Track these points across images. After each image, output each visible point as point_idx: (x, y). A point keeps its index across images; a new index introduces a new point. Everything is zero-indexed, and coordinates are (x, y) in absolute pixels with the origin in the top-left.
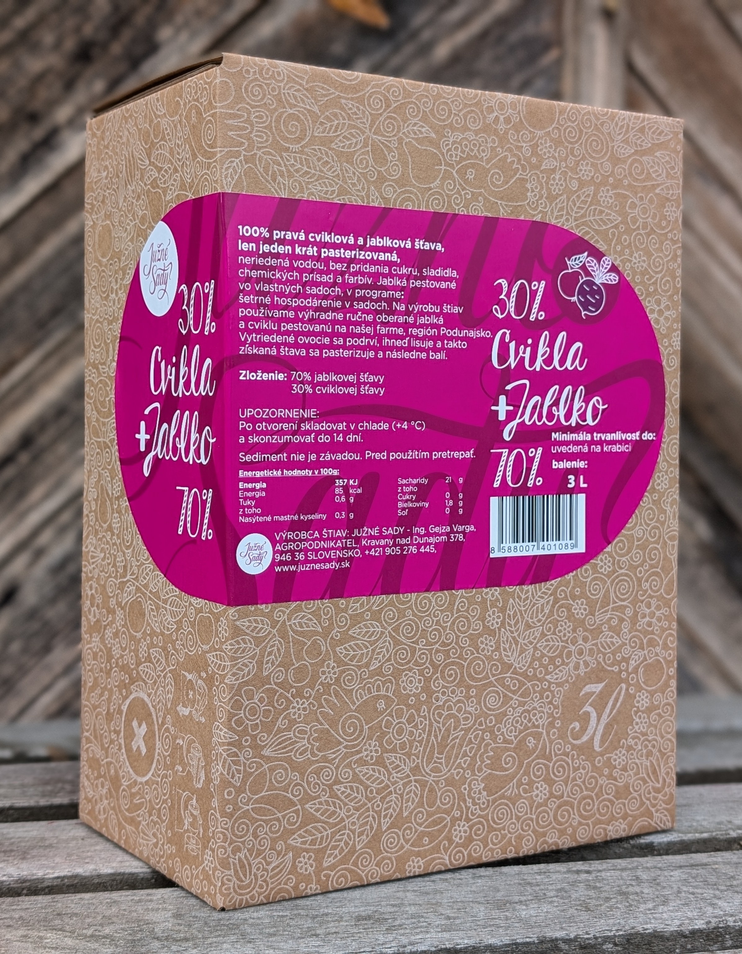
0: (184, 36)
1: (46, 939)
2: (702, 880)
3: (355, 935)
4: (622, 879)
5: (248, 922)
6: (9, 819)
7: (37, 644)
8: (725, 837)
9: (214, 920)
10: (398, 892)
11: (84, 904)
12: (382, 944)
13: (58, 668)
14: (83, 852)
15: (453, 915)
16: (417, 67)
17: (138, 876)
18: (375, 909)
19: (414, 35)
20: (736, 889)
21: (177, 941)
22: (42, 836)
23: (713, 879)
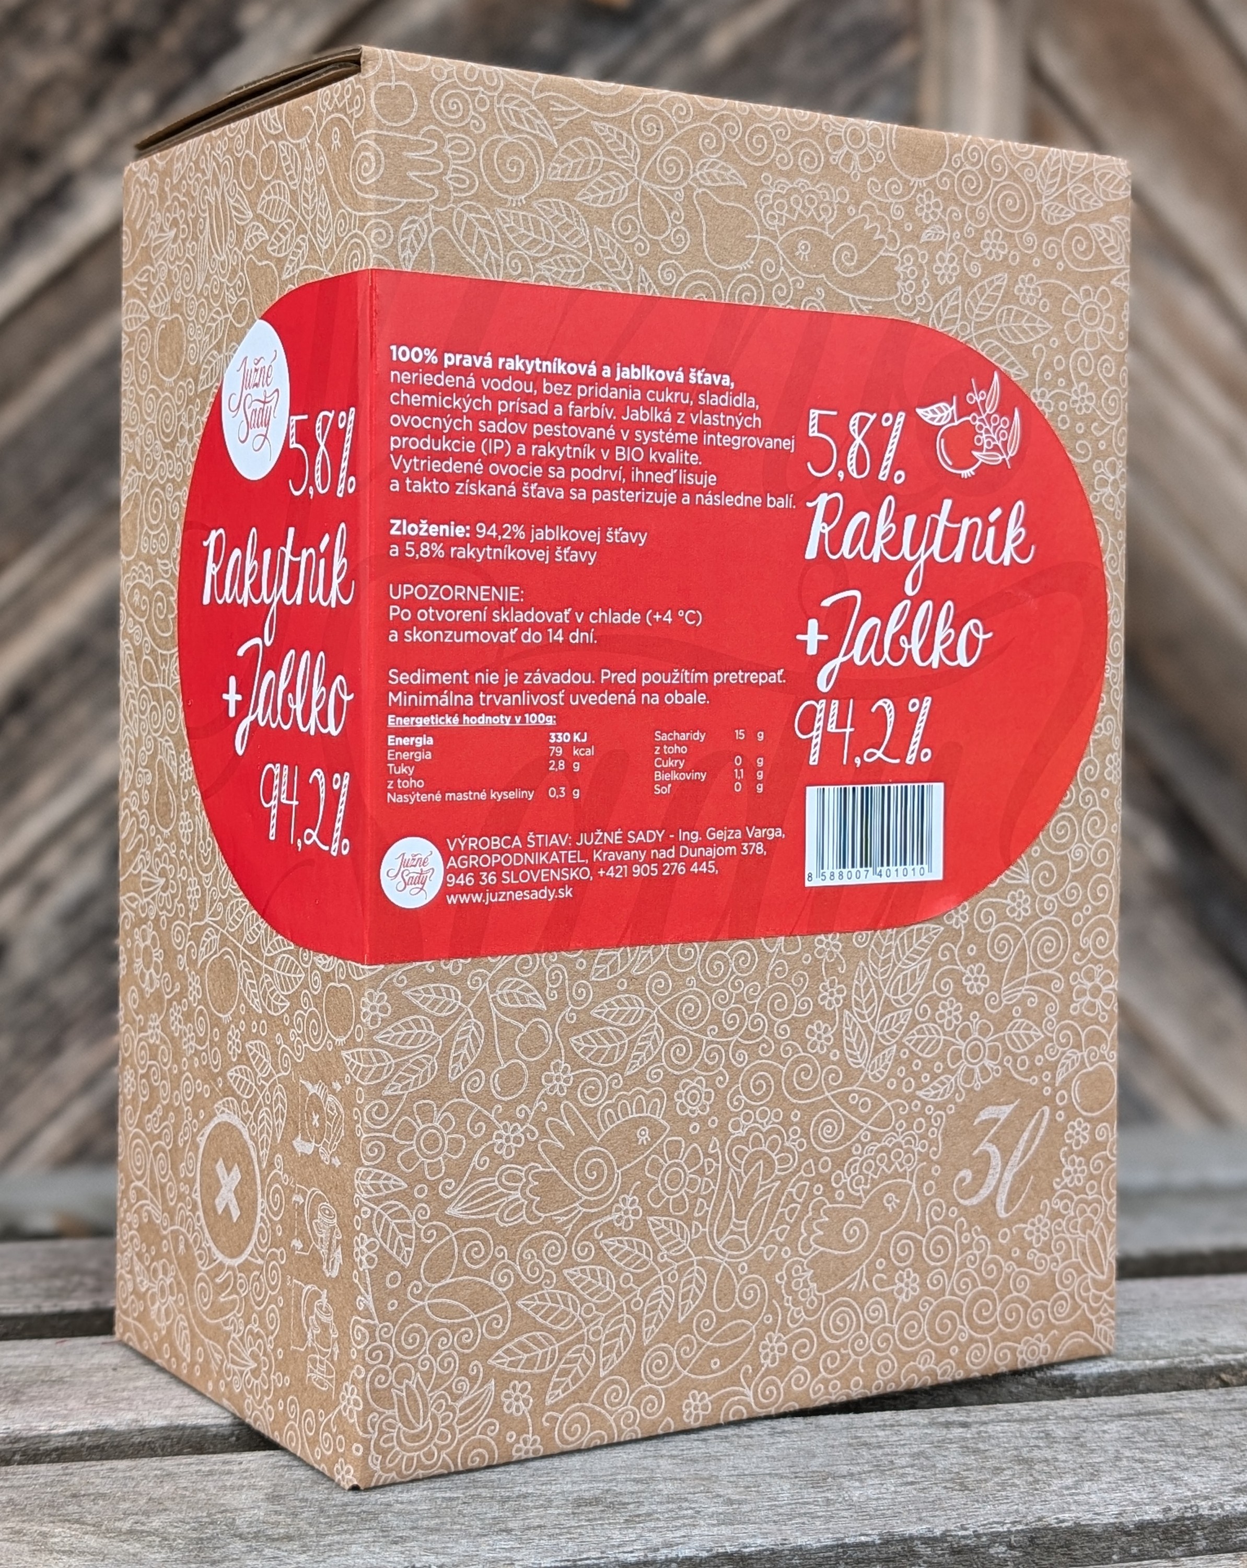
1: (52, 1537)
9: (335, 1506)
12: (619, 1546)
15: (737, 1497)
20: (1212, 1453)
21: (274, 1540)
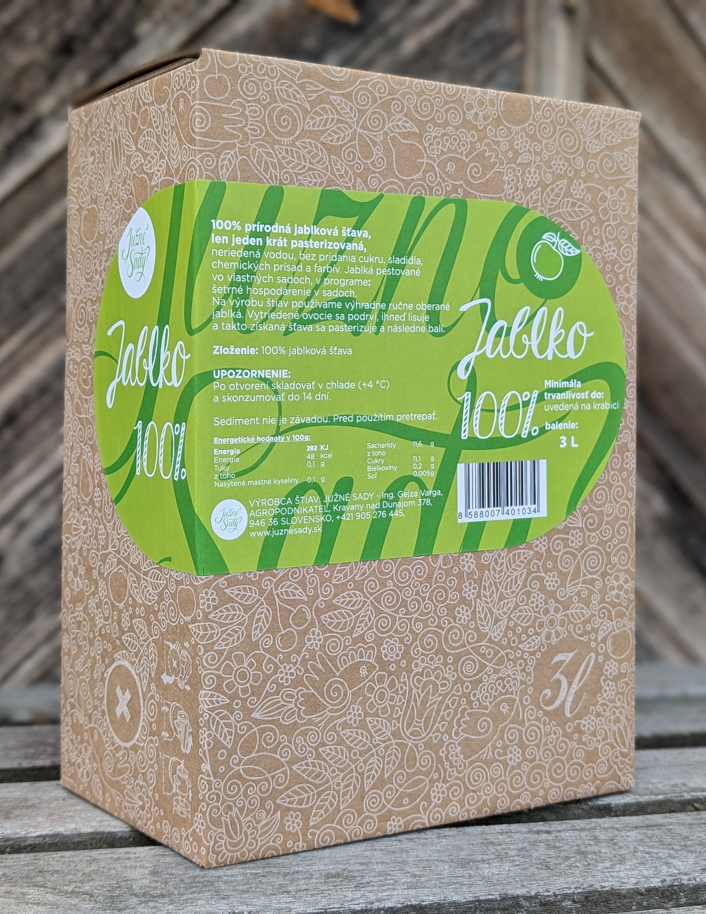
0: (162, 31)
1: (28, 895)
2: (657, 840)
3: (325, 892)
4: (581, 839)
5: (222, 879)
7: (20, 612)
8: (680, 799)
9: (189, 877)
10: (366, 851)
12: (351, 901)
13: (40, 635)
14: (64, 812)
15: (418, 873)
16: (386, 60)
17: (116, 835)
18: (344, 867)
19: (383, 30)
20: (690, 848)
21: (154, 897)
22: (25, 796)
23: (668, 839)
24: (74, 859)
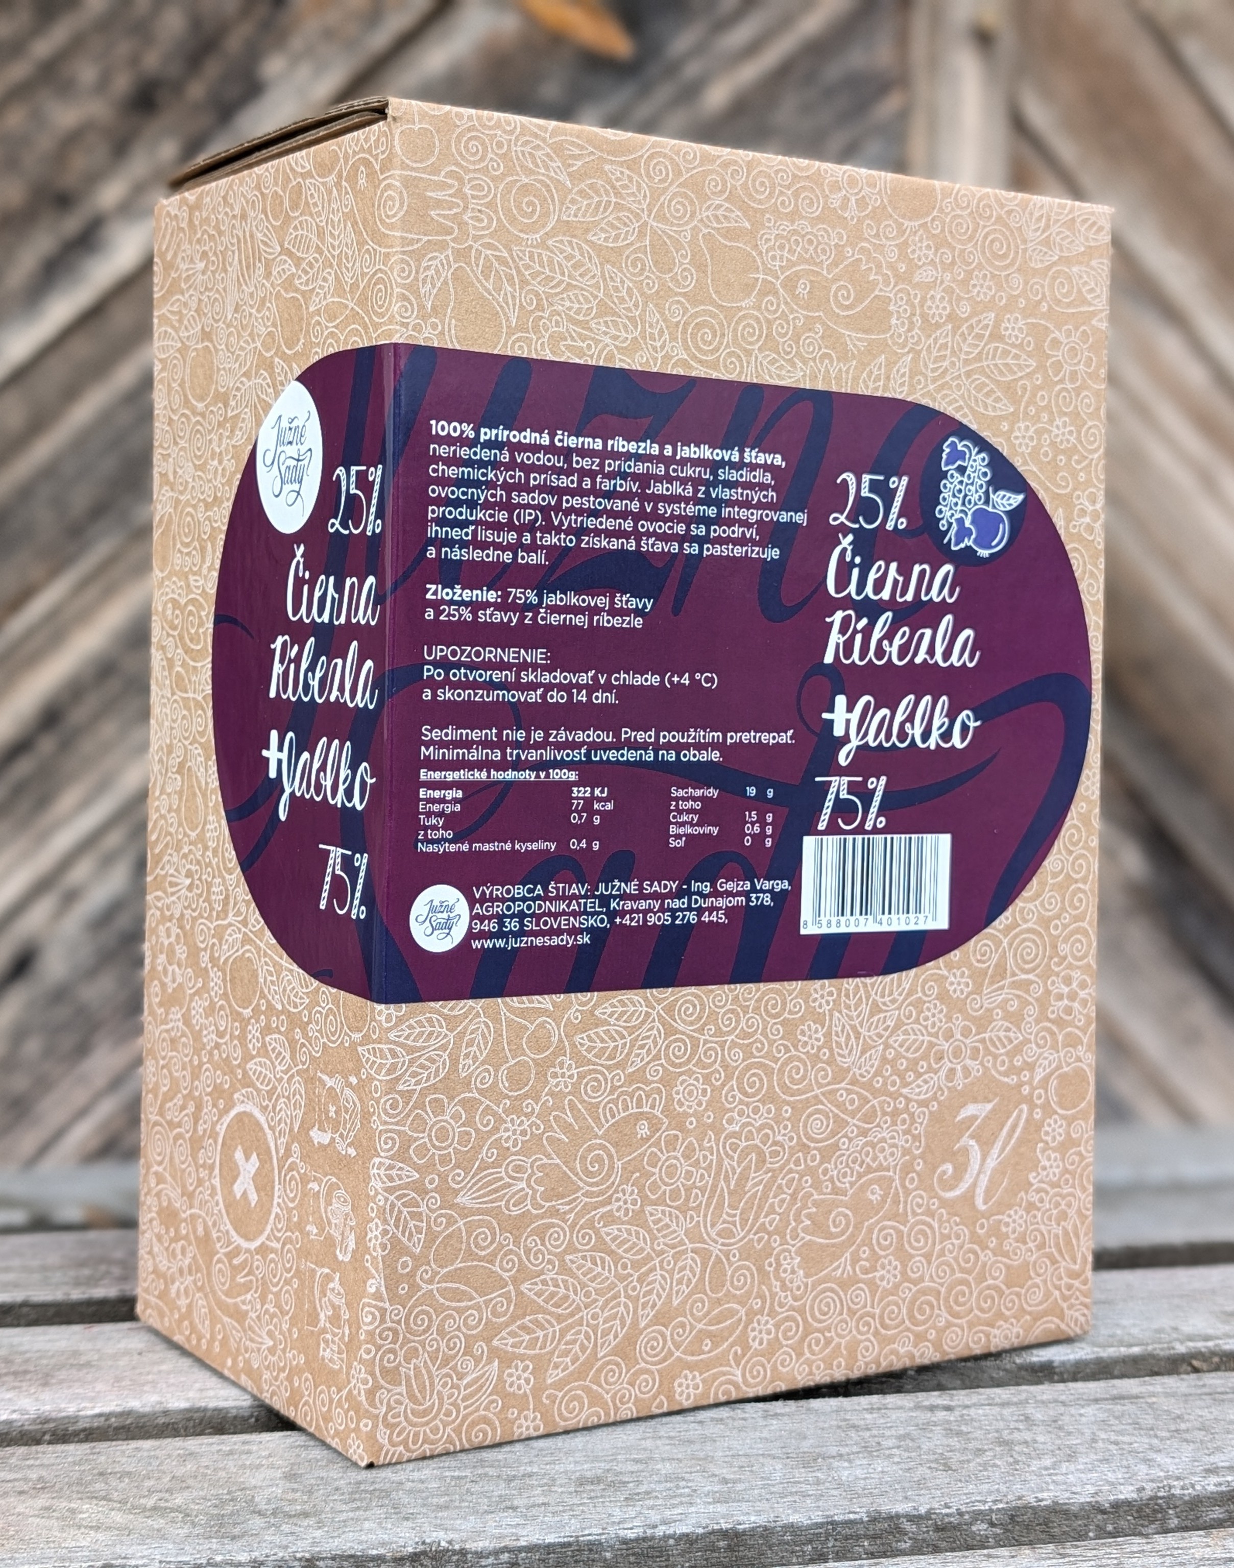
3: (575, 1508)
4: (1002, 1419)
5: (404, 1487)
6: (23, 1322)
7: (68, 1041)
8: (1167, 1353)
10: (644, 1439)
11: (142, 1458)
13: (100, 1081)
14: (140, 1374)
16: (679, 118)
17: (227, 1413)
19: (673, 69)
23: (1148, 1420)
24: (158, 1452)
